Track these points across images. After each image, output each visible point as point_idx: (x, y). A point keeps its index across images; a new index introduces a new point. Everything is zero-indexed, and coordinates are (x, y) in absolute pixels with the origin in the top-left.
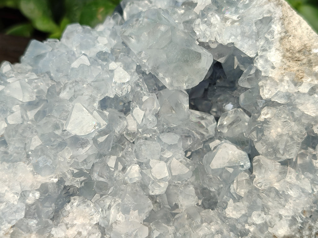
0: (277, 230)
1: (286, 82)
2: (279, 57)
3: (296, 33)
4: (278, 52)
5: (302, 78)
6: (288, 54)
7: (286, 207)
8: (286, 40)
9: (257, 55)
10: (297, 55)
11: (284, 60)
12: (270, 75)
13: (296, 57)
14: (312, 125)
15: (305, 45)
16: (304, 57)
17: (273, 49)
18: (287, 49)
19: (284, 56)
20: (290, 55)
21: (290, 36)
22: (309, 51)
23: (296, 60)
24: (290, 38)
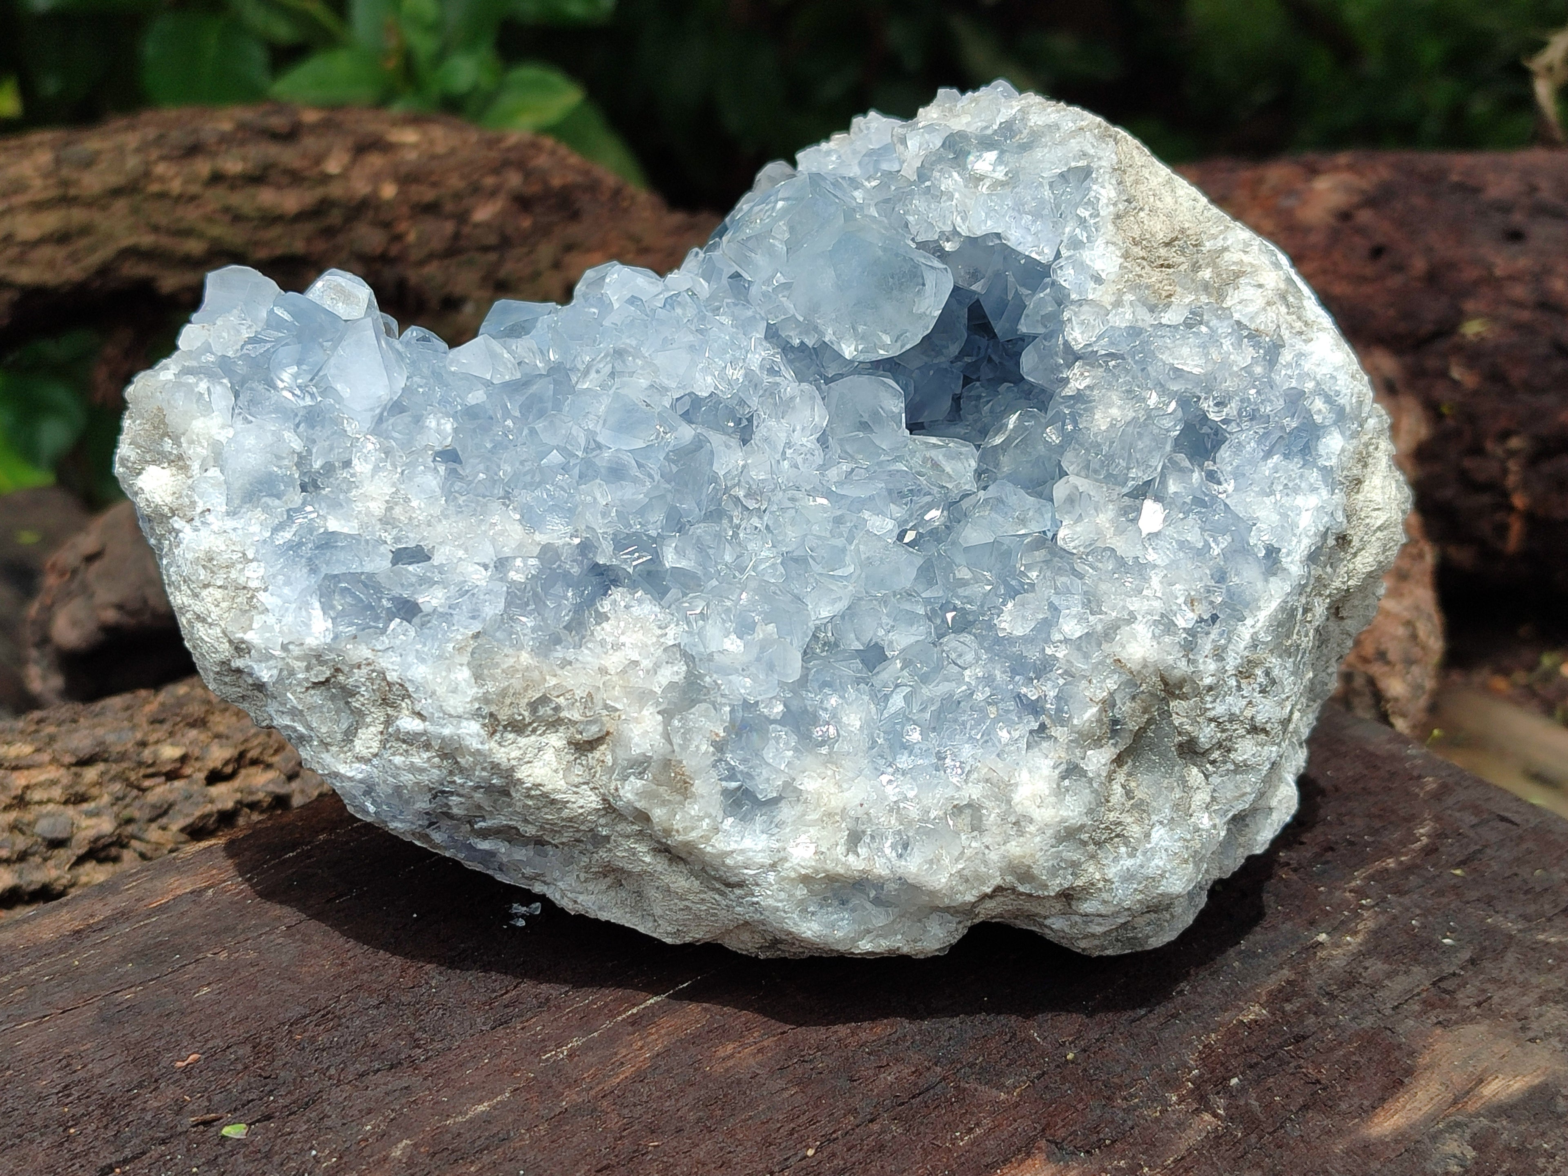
0: (1123, 647)
1: (1127, 304)
2: (1114, 258)
3: (1159, 204)
4: (1111, 248)
5: (1170, 296)
6: (1137, 251)
7: (1145, 592)
8: (1132, 218)
9: (1058, 255)
10: (1163, 252)
11: (1126, 264)
12: (1090, 297)
13: (1159, 257)
14: (1199, 398)
15: (1183, 231)
16: (1183, 259)
17: (1100, 242)
18: (1134, 239)
19: (1126, 256)
20: (1142, 253)
21: (1142, 209)
22: (1196, 245)
23: (1162, 266)
24: (1142, 214)
